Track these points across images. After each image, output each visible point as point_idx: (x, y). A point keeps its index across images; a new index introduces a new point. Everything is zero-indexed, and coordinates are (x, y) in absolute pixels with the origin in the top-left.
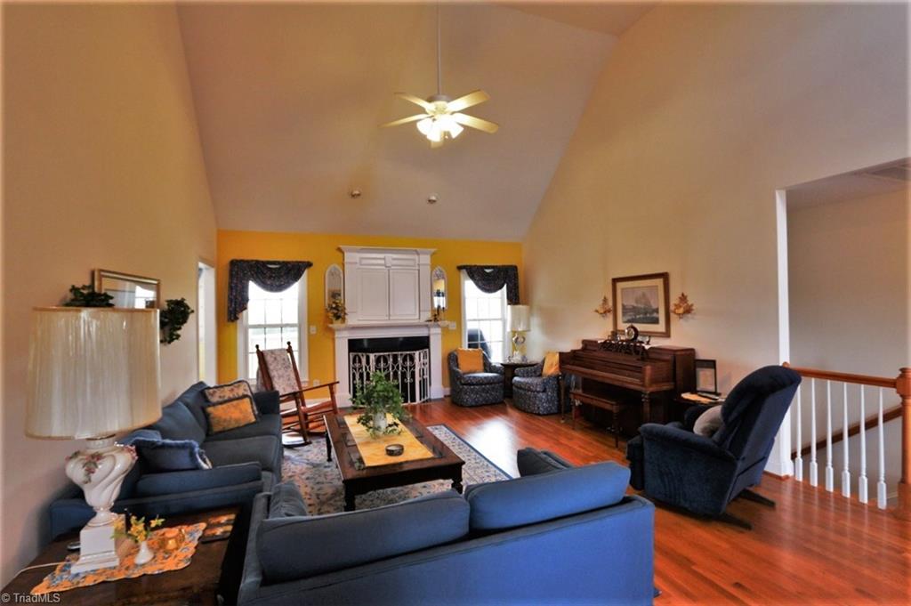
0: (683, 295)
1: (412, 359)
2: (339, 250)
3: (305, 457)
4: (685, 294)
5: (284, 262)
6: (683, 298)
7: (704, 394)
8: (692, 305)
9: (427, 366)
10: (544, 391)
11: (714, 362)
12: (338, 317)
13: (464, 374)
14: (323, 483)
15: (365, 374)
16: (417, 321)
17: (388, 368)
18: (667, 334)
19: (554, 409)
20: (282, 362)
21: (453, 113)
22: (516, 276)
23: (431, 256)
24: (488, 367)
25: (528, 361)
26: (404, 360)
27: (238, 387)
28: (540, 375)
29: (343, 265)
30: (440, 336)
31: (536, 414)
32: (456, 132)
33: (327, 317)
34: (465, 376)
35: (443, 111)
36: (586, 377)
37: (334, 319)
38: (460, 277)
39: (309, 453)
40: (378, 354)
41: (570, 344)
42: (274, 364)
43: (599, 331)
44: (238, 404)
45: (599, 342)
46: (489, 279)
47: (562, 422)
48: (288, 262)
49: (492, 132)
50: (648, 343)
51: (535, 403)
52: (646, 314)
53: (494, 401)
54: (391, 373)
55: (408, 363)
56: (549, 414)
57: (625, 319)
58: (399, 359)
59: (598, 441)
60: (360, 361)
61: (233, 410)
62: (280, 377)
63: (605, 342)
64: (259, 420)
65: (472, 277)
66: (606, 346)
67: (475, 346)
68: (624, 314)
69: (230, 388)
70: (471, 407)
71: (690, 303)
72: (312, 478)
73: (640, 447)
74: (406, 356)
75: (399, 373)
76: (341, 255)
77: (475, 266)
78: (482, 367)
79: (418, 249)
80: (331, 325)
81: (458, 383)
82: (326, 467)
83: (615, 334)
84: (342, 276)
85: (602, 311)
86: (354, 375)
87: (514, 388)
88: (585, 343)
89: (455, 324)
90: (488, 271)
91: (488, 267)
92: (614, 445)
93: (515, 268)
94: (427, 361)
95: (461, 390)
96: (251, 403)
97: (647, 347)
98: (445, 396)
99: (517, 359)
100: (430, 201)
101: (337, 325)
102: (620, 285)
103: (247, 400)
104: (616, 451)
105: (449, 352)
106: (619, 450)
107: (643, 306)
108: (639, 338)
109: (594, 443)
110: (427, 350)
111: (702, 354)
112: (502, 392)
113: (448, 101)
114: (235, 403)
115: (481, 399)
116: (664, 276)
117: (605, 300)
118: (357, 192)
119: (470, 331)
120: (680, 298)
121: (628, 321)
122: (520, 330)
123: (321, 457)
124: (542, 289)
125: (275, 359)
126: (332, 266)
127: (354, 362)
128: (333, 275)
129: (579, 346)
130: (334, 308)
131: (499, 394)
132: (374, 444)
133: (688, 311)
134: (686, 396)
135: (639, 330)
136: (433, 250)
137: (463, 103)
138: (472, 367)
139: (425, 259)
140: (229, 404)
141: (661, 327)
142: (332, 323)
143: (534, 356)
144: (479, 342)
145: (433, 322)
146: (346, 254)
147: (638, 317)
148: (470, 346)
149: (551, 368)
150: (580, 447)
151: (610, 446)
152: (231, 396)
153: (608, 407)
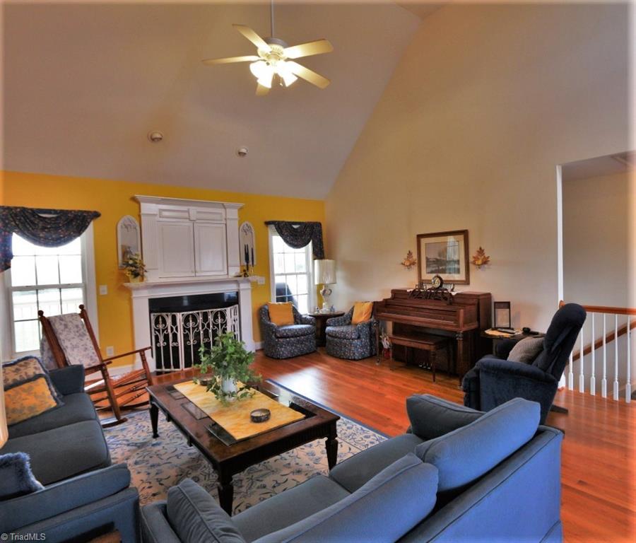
0: (480, 249)
1: (223, 316)
2: (134, 199)
3: (121, 437)
4: (483, 248)
5: (62, 211)
6: (481, 251)
7: (503, 330)
8: (488, 257)
9: (238, 322)
10: (359, 338)
11: (509, 303)
12: (136, 275)
13: (279, 327)
14: (159, 465)
15: (171, 336)
16: (226, 277)
17: (198, 327)
18: (467, 282)
19: (367, 354)
20: (76, 329)
21: (288, 60)
22: (320, 232)
23: (239, 210)
24: (298, 319)
25: (336, 311)
26: (215, 317)
27: (26, 365)
28: (350, 324)
29: (140, 216)
30: (249, 292)
31: (351, 360)
32: (289, 81)
33: (124, 275)
34: (280, 329)
35: (277, 56)
36: (397, 321)
37: (131, 277)
38: (267, 232)
39: (124, 433)
40: (185, 313)
41: (380, 294)
42: (65, 333)
43: (407, 281)
44: (30, 388)
45: (408, 291)
46: (296, 235)
47: (377, 364)
48: (70, 212)
49: (323, 87)
50: (452, 290)
51: (350, 350)
53: (308, 352)
54: (202, 332)
55: (220, 321)
56: (363, 359)
57: (429, 270)
58: (210, 317)
59: (415, 378)
60: (164, 322)
61: (24, 395)
62: (74, 347)
63: (414, 291)
64: (61, 403)
65: (281, 234)
66: (416, 294)
67: (283, 300)
68: (428, 266)
69: (13, 368)
70: (287, 358)
71: (486, 255)
72: (143, 461)
73: (477, 380)
74: (217, 313)
75: (210, 331)
76: (137, 205)
77: (283, 222)
78: (292, 319)
79: (225, 203)
80: (126, 284)
81: (273, 336)
82: (153, 445)
83: (421, 283)
84: (138, 228)
85: (408, 264)
86: (157, 338)
87: (327, 336)
88: (395, 292)
89: (264, 279)
90: (295, 227)
91: (295, 223)
92: (432, 380)
93: (319, 225)
94: (237, 317)
95: (277, 343)
96: (48, 384)
97: (453, 294)
98: (257, 351)
99: (325, 310)
100: (240, 153)
101: (134, 283)
102: (424, 241)
103: (42, 380)
104: (434, 385)
105: (259, 306)
106: (437, 383)
107: (445, 259)
108: (444, 286)
109: (413, 379)
110: (237, 306)
111: (497, 297)
112: (315, 342)
113: (285, 47)
114: (25, 386)
115: (296, 351)
116: (465, 233)
117: (410, 254)
118: (158, 136)
119: (278, 285)
120: (478, 251)
121: (432, 272)
122: (327, 282)
123: (144, 435)
124: (346, 244)
125: (66, 326)
126: (125, 218)
127: (157, 322)
128: (126, 227)
129: (389, 296)
130: (132, 265)
131: (312, 344)
132: (229, 413)
133: (485, 262)
134: (489, 332)
135: (443, 279)
136: (241, 205)
137: (298, 51)
138: (284, 321)
139: (233, 214)
140: (17, 389)
141: (461, 276)
142: (129, 282)
143: (341, 306)
144: (287, 295)
145: (243, 277)
146: (143, 205)
147: (441, 268)
148: (278, 300)
149: (361, 316)
150: (404, 385)
151: (429, 382)
152: (18, 378)
153: (426, 347)
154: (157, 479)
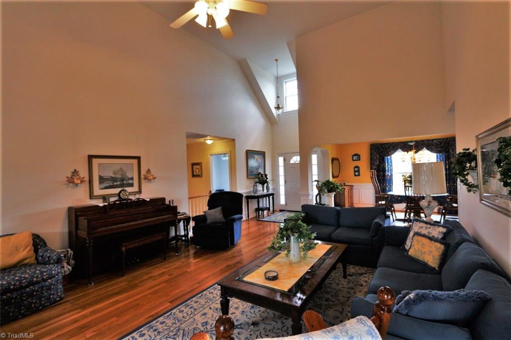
4: (150, 169)
18: (140, 192)
45: (100, 205)
52: (123, 181)
57: (103, 186)
68: (100, 183)
71: (153, 174)
97: (148, 200)
107: (120, 176)
116: (138, 158)
117: (76, 172)
120: (147, 171)
121: (106, 188)
141: (135, 189)
147: (115, 184)
154: (341, 314)
